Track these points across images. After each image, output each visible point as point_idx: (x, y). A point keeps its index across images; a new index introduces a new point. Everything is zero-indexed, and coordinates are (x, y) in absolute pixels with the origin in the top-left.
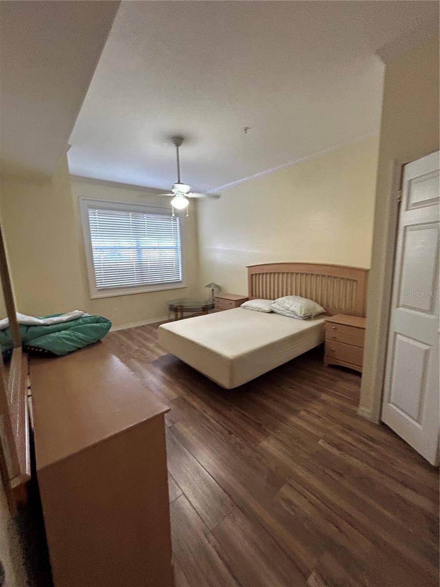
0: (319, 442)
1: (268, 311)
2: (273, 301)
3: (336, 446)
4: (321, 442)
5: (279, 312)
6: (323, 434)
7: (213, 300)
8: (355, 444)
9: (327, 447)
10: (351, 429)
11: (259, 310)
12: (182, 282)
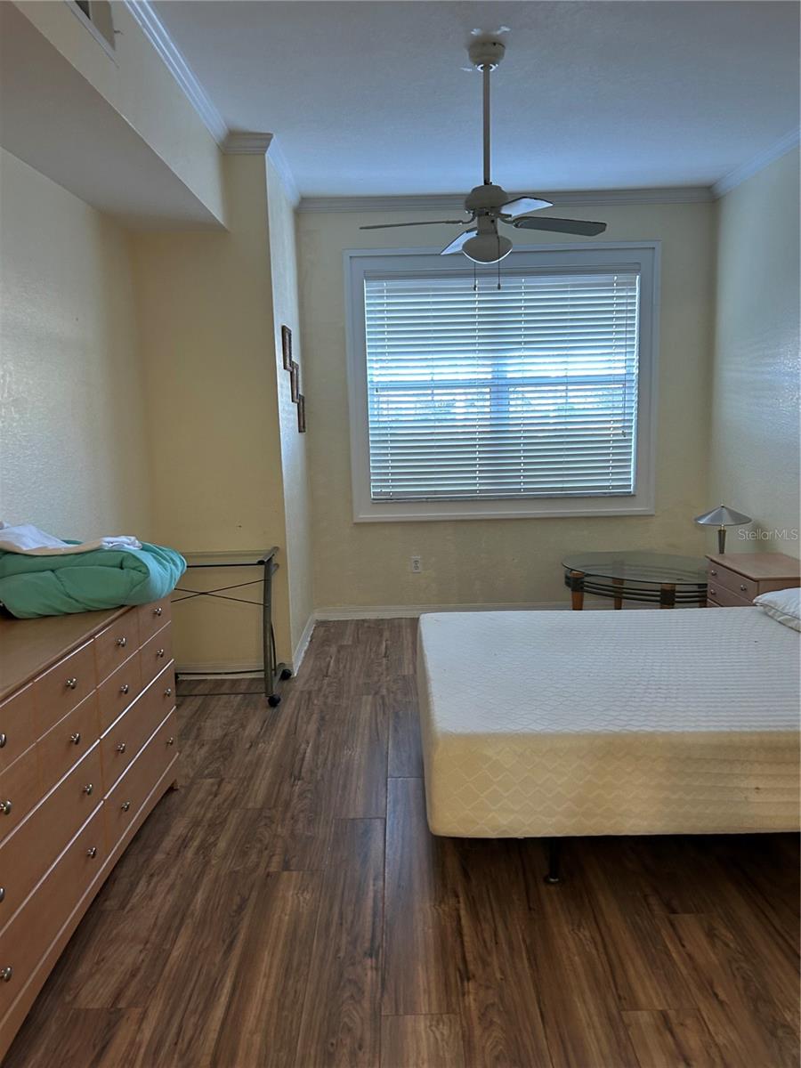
12: (634, 496)
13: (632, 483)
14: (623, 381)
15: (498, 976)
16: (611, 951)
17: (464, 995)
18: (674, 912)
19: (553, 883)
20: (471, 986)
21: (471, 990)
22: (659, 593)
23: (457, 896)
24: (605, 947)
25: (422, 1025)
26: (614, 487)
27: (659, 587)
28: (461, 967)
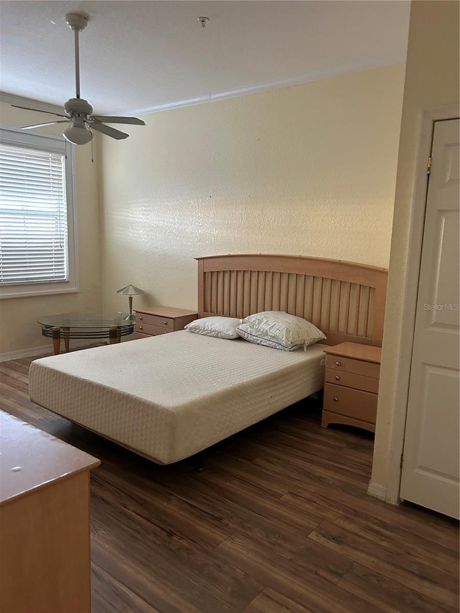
0: (310, 536)
1: (233, 337)
2: (241, 320)
3: (334, 539)
4: (313, 536)
5: (250, 338)
6: (317, 525)
7: (131, 317)
8: (361, 533)
9: (322, 540)
10: (356, 513)
11: (217, 336)
12: (68, 282)
13: (65, 274)
14: (56, 216)
15: (230, 512)
16: (250, 483)
17: (228, 526)
18: (252, 460)
19: (202, 471)
20: (225, 521)
21: (227, 522)
22: (109, 333)
23: (172, 495)
24: (248, 483)
25: (229, 544)
26: (56, 277)
27: (108, 329)
28: (213, 517)
